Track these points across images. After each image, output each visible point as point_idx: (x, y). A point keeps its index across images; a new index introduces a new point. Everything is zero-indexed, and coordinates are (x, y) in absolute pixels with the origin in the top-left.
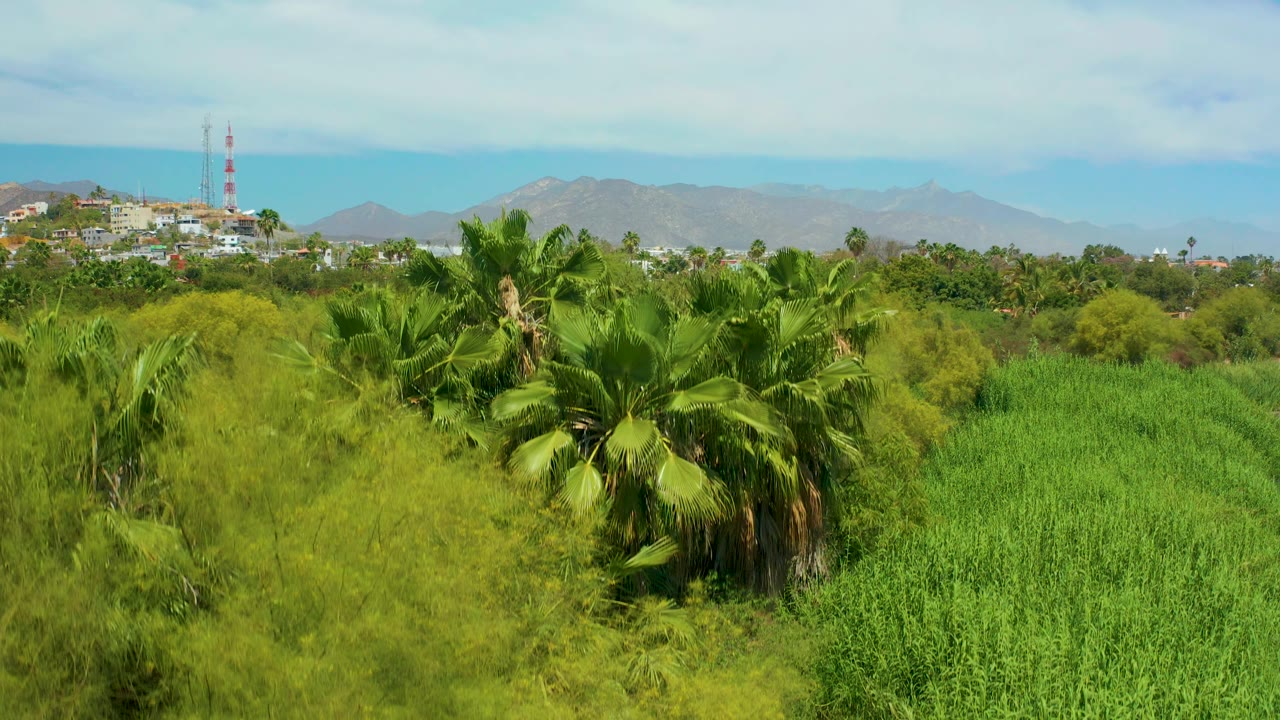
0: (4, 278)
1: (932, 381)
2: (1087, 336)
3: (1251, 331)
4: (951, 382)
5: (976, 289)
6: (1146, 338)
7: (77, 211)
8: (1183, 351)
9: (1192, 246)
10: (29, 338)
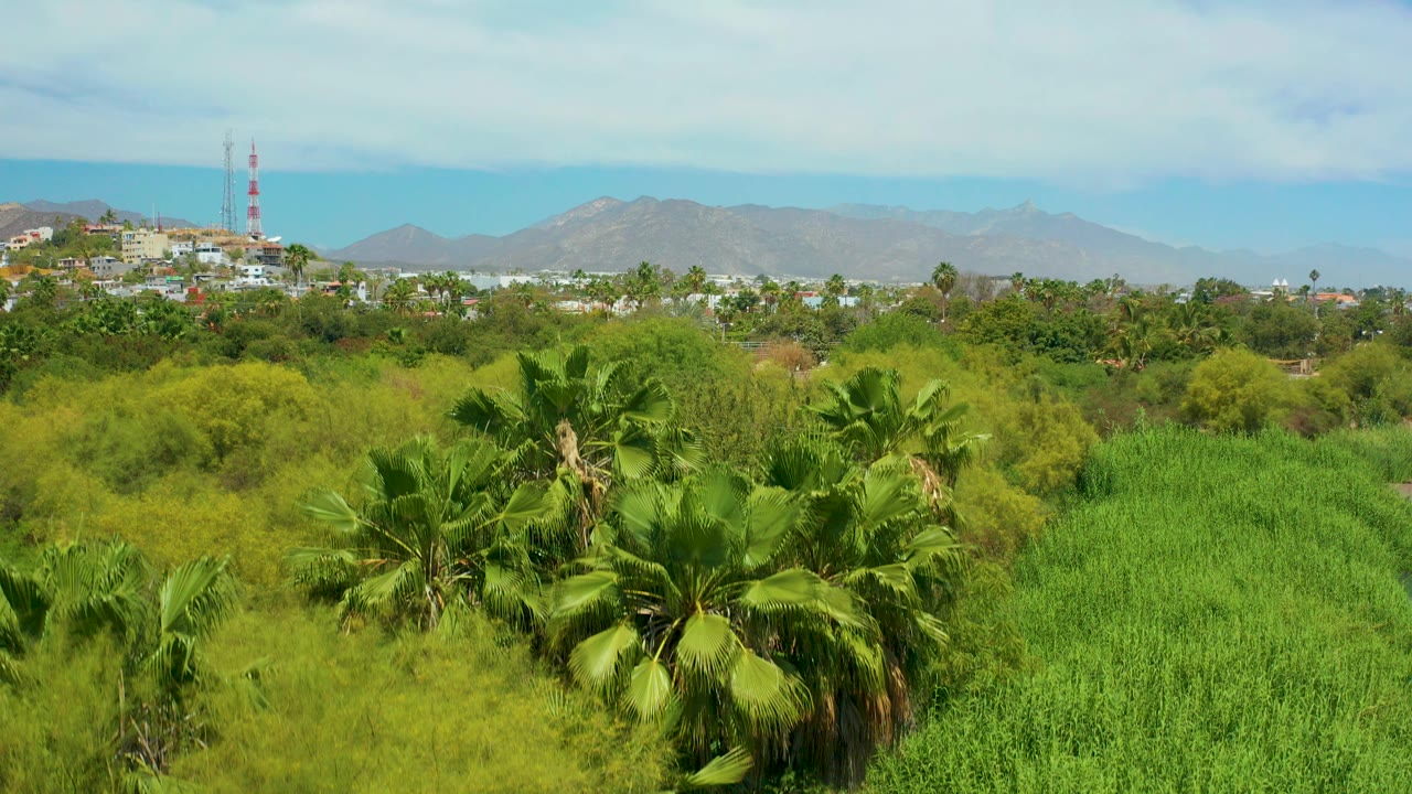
0: (5, 323)
1: (1028, 463)
2: (1200, 400)
3: (1379, 393)
4: (1048, 464)
5: (1076, 337)
6: (1264, 403)
7: (85, 238)
8: (1305, 415)
9: (1314, 280)
10: (47, 570)
